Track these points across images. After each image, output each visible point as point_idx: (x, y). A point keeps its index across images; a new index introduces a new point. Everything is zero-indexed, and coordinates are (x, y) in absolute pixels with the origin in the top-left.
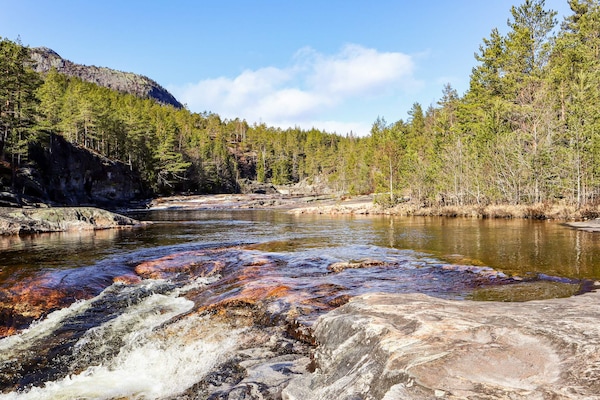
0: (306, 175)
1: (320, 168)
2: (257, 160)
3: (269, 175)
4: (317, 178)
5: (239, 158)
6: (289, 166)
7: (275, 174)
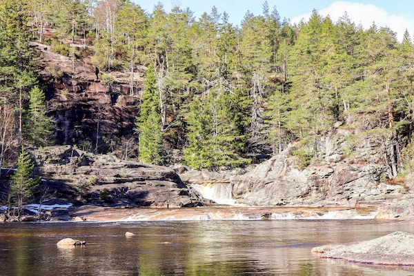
0: (290, 135)
1: (336, 111)
2: (142, 94)
3: (177, 138)
4: (328, 145)
5: (84, 86)
6: (239, 113)
7: (194, 135)
